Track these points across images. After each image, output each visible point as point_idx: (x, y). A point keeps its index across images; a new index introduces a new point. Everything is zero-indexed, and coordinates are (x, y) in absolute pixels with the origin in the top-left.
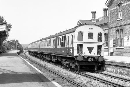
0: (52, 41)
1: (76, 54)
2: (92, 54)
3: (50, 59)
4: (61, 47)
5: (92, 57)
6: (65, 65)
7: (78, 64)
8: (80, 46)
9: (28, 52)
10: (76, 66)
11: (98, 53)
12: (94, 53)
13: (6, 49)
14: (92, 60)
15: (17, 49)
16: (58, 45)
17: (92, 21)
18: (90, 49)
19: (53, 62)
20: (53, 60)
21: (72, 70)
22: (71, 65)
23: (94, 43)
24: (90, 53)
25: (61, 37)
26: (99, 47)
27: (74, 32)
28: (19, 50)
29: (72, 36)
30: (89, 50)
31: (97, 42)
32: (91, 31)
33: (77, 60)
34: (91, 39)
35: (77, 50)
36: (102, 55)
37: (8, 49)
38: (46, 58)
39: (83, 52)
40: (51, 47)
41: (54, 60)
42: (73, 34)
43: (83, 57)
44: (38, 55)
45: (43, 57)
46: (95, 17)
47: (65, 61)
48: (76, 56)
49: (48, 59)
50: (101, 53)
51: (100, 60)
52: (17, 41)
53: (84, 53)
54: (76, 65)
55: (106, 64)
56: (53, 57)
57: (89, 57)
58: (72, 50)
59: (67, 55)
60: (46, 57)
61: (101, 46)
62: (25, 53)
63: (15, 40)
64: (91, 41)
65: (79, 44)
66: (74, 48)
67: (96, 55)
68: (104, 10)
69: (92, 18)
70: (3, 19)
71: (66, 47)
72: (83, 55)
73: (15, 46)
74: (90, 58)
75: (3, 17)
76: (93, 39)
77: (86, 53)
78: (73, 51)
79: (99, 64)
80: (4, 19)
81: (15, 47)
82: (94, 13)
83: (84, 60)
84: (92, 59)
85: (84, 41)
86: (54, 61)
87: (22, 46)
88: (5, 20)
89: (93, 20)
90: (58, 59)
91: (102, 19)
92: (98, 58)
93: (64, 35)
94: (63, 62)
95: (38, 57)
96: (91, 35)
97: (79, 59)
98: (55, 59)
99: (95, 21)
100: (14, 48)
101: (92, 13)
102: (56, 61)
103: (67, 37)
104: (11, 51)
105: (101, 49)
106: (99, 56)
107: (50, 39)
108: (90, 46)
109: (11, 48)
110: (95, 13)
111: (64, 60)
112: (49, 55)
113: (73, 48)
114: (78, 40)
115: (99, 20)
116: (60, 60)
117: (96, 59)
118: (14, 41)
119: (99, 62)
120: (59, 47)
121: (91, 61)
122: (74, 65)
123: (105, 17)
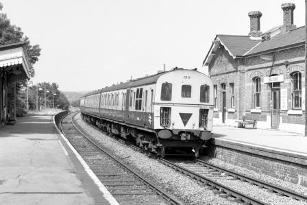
0: (121, 97)
1: (157, 125)
2: (189, 127)
3: (117, 133)
4: (135, 111)
5: (188, 132)
6: (141, 145)
7: (161, 145)
8: (166, 111)
9: (80, 114)
10: (158, 149)
11: (200, 125)
12: (193, 124)
13: (28, 106)
14: (189, 137)
15: (55, 105)
16: (131, 105)
17: (252, 38)
18: (185, 117)
19: (122, 138)
20: (122, 135)
21: (153, 155)
22: (149, 145)
23: (192, 105)
24: (185, 124)
25: (135, 90)
26: (204, 113)
27: (155, 83)
28: (59, 108)
29: (152, 91)
30: (182, 119)
31: (199, 103)
32: (187, 82)
33: (159, 138)
34: (186, 97)
35: (159, 118)
36: (208, 129)
37: (32, 107)
38: (111, 131)
39: (172, 122)
40: (120, 108)
41: (124, 135)
42: (153, 86)
43: (171, 131)
44: (97, 123)
45: (105, 128)
46: (259, 29)
47: (141, 138)
48: (158, 130)
49: (114, 131)
50: (206, 123)
51: (204, 137)
52: (55, 86)
53: (173, 124)
54: (158, 147)
55: (219, 146)
56: (122, 130)
57: (181, 132)
58: (150, 117)
59: (144, 127)
60: (110, 127)
61: (208, 110)
62: (72, 115)
63: (51, 84)
64: (186, 100)
65: (164, 108)
66: (155, 115)
67: (197, 127)
68: (284, 9)
69: (252, 29)
70: (19, 34)
71: (141, 111)
72: (171, 128)
73: (50, 98)
74: (184, 135)
75: (19, 29)
76: (190, 97)
77: (177, 124)
78: (152, 119)
79: (204, 146)
80: (22, 33)
81: (50, 101)
82: (256, 17)
83: (174, 138)
84: (187, 136)
85: (173, 101)
86: (125, 137)
87: (65, 99)
88: (24, 37)
89: (254, 35)
90: (130, 134)
91: (279, 32)
92: (200, 134)
93: (139, 88)
94: (138, 140)
95: (97, 126)
96: (186, 90)
97: (162, 135)
98: (126, 133)
99: (260, 38)
100: (47, 103)
101: (251, 16)
102: (127, 136)
103: (144, 91)
104: (39, 113)
105: (206, 116)
106: (202, 129)
107: (117, 92)
108: (186, 110)
109: (39, 104)
110: (259, 16)
111: (140, 136)
112: (116, 124)
113: (152, 114)
114: (162, 99)
115: (272, 36)
116: (133, 135)
117: (196, 136)
118: (46, 86)
119: (203, 142)
120: (132, 109)
121: (185, 139)
122: (155, 147)
123: (287, 26)
